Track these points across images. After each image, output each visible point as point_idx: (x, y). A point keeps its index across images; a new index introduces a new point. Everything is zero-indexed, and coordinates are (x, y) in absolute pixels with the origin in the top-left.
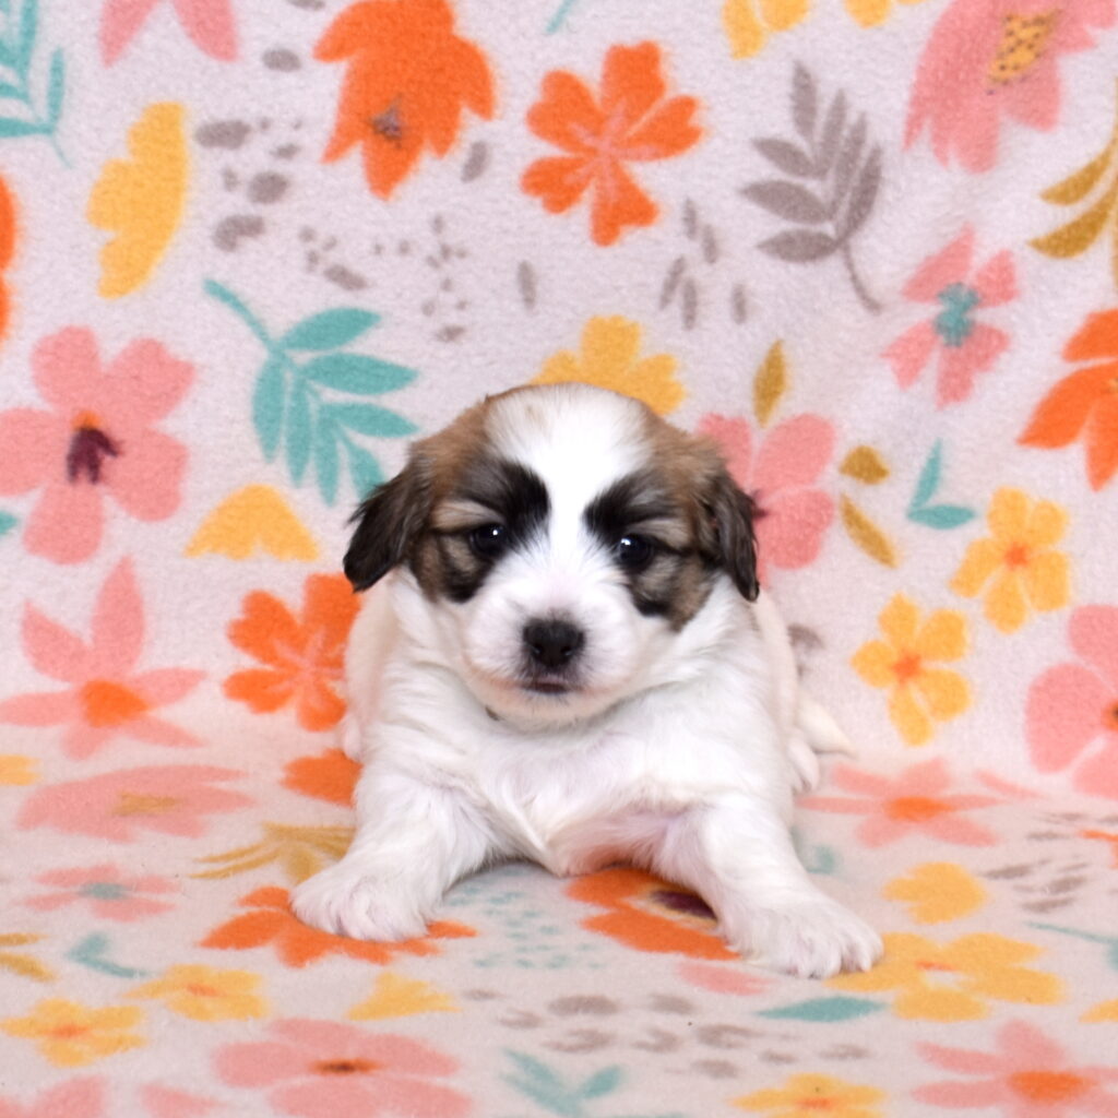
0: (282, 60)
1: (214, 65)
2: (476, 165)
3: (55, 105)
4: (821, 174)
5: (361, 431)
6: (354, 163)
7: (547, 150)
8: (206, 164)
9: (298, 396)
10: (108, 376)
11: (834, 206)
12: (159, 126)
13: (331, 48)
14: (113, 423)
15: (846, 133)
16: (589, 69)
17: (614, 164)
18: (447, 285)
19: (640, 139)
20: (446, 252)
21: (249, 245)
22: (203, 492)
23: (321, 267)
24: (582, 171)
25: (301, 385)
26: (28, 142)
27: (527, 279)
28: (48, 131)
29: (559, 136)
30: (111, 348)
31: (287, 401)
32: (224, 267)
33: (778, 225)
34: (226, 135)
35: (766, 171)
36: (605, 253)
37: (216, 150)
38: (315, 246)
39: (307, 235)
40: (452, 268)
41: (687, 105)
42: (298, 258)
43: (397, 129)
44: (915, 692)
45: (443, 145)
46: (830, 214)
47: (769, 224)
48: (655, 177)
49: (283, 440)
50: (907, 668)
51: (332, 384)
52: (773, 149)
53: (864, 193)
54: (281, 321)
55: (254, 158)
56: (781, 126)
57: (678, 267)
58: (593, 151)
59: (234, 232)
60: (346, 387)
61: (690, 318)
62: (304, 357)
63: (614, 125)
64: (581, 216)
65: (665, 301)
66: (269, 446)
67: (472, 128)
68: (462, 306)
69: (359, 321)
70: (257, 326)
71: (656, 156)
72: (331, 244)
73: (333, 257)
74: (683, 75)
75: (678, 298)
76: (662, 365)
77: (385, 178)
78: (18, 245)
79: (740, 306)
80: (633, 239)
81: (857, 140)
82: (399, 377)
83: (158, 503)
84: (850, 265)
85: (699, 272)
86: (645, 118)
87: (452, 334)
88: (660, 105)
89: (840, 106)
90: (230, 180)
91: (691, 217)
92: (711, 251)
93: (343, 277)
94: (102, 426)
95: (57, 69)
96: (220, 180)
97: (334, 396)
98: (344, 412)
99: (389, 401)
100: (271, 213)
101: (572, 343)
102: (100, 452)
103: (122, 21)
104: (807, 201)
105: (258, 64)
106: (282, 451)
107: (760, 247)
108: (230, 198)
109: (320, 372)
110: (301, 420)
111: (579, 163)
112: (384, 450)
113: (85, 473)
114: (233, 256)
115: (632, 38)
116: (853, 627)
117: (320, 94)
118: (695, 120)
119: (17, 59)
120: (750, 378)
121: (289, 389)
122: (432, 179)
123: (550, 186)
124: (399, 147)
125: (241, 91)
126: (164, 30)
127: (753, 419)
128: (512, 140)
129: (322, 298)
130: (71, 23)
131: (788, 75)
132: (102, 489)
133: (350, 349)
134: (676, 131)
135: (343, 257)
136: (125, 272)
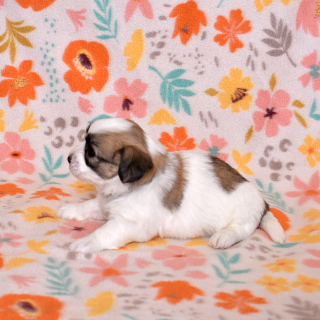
0: (162, 18)
1: (148, 20)
2: (204, 36)
3: (116, 31)
4: (278, 37)
5: (183, 95)
6: (178, 38)
7: (219, 32)
8: (147, 42)
9: (170, 89)
10: (130, 88)
11: (282, 44)
12: (137, 35)
13: (172, 15)
14: (131, 97)
15: (283, 28)
16: (227, 15)
17: (233, 35)
18: (199, 63)
19: (239, 29)
20: (199, 55)
21: (157, 57)
22: (150, 112)
23: (173, 60)
24: (227, 37)
25: (170, 86)
26: (110, 40)
27: (216, 60)
28: (115, 37)
29: (222, 30)
30: (130, 81)
31: (167, 90)
32: (152, 62)
33: (271, 49)
34: (151, 35)
35: (266, 36)
36: (233, 54)
37: (150, 38)
38: (171, 56)
39: (169, 54)
40: (201, 59)
41: (248, 22)
42: (168, 59)
43: (187, 30)
44: (313, 156)
45: (196, 33)
46: (282, 46)
47: (268, 48)
48: (243, 37)
49: (167, 98)
50: (311, 151)
51: (176, 85)
52: (267, 31)
53: (289, 41)
54: (165, 73)
55: (158, 39)
56: (270, 27)
57: (249, 58)
58: (228, 32)
59: (154, 55)
60: (180, 86)
61: (253, 68)
62: (170, 80)
63: (233, 26)
64: (227, 46)
65: (247, 65)
66: (164, 100)
67: (203, 29)
68: (203, 67)
69: (181, 72)
70: (159, 74)
71: (243, 33)
72: (175, 55)
73: (175, 58)
74: (247, 16)
75: (250, 64)
76: (248, 79)
77: (185, 41)
78: (110, 61)
79: (264, 67)
80: (239, 51)
81: (286, 30)
82: (191, 83)
83: (141, 114)
84: (288, 55)
85: (254, 58)
86: (240, 24)
87: (201, 73)
88: (242, 22)
89: (281, 22)
90: (153, 44)
91: (251, 46)
92: (256, 54)
93: (178, 63)
94: (129, 98)
95: (116, 24)
96: (150, 44)
97: (177, 88)
98: (180, 91)
99: (189, 88)
100: (161, 50)
101: (228, 74)
102: (129, 104)
103: (129, 13)
104: (276, 43)
105: (158, 19)
106: (167, 101)
107: (267, 53)
108: (153, 48)
109: (174, 83)
110: (170, 93)
111: (226, 35)
112: (189, 99)
113: (126, 108)
114: (154, 60)
115: (235, 8)
116: (298, 141)
117: (170, 24)
118: (250, 25)
119: (108, 22)
120: (268, 82)
121: (167, 87)
122: (195, 40)
123: (220, 40)
124: (187, 34)
125: (154, 25)
126: (138, 14)
127: (270, 90)
128: (211, 30)
129: (173, 67)
130: (118, 14)
131: (269, 15)
132: (130, 111)
133: (179, 78)
134: (246, 28)
135: (177, 58)
136: (132, 65)
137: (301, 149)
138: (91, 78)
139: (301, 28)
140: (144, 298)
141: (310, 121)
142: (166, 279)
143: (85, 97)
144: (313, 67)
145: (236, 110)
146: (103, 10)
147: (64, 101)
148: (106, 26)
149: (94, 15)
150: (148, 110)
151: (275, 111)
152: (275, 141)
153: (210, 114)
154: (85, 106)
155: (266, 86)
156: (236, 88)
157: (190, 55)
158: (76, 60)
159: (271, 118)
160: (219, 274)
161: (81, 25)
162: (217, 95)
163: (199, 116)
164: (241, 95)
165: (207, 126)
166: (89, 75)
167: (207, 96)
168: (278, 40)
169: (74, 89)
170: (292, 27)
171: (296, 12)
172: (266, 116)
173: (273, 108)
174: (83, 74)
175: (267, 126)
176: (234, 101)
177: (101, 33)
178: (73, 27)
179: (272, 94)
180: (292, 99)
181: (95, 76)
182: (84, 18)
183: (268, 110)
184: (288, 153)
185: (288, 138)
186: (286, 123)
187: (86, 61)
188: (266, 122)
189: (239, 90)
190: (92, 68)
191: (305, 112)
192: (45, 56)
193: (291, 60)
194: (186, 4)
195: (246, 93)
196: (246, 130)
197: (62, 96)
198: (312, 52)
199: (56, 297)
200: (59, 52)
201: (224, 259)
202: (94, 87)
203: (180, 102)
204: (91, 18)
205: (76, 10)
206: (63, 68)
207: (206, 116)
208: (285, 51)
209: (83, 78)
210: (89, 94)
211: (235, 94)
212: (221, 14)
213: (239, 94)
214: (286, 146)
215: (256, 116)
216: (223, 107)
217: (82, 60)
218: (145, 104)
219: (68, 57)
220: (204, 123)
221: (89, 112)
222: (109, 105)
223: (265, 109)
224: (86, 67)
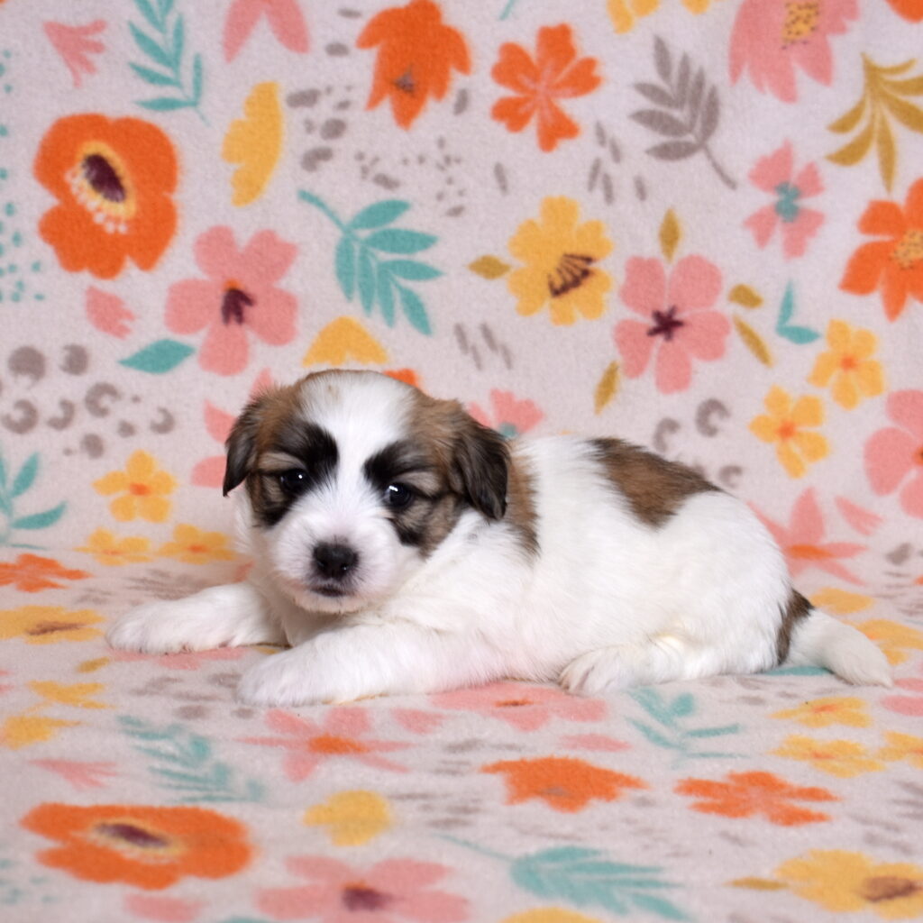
0: (337, 50)
1: (295, 56)
2: (462, 104)
3: (198, 87)
4: (678, 104)
5: (406, 277)
6: (386, 109)
7: (506, 92)
8: (293, 119)
9: (364, 258)
10: (242, 256)
11: (692, 125)
12: (262, 98)
13: (367, 40)
14: (248, 284)
15: (692, 78)
16: (528, 41)
17: (549, 101)
18: (450, 181)
19: (565, 84)
20: (448, 160)
21: (323, 165)
22: (308, 328)
23: (371, 175)
24: (529, 105)
25: (364, 251)
26: (182, 112)
27: (500, 173)
28: (194, 104)
29: (516, 84)
30: (244, 237)
31: (356, 262)
32: (308, 180)
33: (658, 139)
34: (306, 98)
35: (644, 103)
36: (548, 156)
37: (299, 109)
38: (366, 162)
39: (360, 156)
40: (454, 170)
41: (590, 64)
42: (356, 172)
43: (411, 85)
44: (794, 446)
45: (440, 92)
46: (690, 129)
47: (650, 138)
48: (575, 107)
49: (357, 286)
50: (786, 431)
51: (383, 249)
52: (645, 89)
53: (710, 115)
54: (348, 213)
55: (324, 111)
56: (652, 76)
57: (596, 168)
58: (534, 92)
59: (315, 159)
60: (393, 250)
61: (609, 196)
62: (364, 233)
63: (547, 72)
64: (531, 130)
65: (591, 186)
66: (348, 292)
67: (458, 80)
68: (461, 193)
69: (397, 208)
70: (332, 215)
71: (576, 94)
72: (376, 160)
73: (379, 169)
74: (587, 44)
76: (596, 228)
77: (405, 116)
78: (180, 177)
79: (641, 191)
80: (565, 147)
81: (700, 83)
82: (426, 241)
83: (279, 335)
84: (709, 156)
85: (610, 168)
86: (566, 71)
88: (573, 63)
89: (685, 62)
90: (309, 126)
91: (601, 134)
92: (617, 154)
93: (385, 181)
94: (241, 287)
95: (198, 67)
96: (302, 127)
97: (385, 256)
98: (394, 265)
99: (421, 257)
100: (334, 144)
101: (535, 213)
102: (242, 304)
103: (236, 33)
104: (673, 121)
105: (323, 54)
106: (357, 294)
107: (648, 152)
108: (310, 137)
109: (375, 242)
110: (366, 273)
111: (526, 100)
112: (421, 288)
113: (233, 318)
114: (314, 174)
115: (553, 20)
116: (748, 405)
117: (361, 68)
118: (597, 72)
119: (173, 61)
120: (656, 233)
121: (357, 254)
122: (435, 115)
123: (510, 114)
124: (413, 96)
125: (313, 70)
126: (263, 38)
127: (662, 257)
128: (483, 87)
129: (373, 195)
130: (205, 37)
131: (651, 43)
132: (245, 326)
133: (393, 226)
134: (585, 79)
135: (384, 168)
136: (248, 188)
137: (758, 426)
138: (122, 229)
139: (745, 77)
140: (475, 801)
141: (778, 346)
142: (512, 756)
143: (106, 286)
144: (782, 188)
145: (564, 318)
146: (159, 25)
147: (39, 297)
148: (166, 72)
149: (132, 41)
150: (300, 323)
151: (678, 317)
152: (682, 406)
153: (487, 332)
154: (109, 315)
155: (651, 248)
156: (560, 254)
157: (421, 160)
158: (74, 176)
159: (669, 337)
160: (658, 740)
161: (90, 67)
162: (507, 275)
163: (455, 339)
164: (578, 273)
165: (479, 366)
166: (117, 220)
167: (477, 280)
168: (679, 115)
169: (73, 259)
170: (718, 75)
171: (727, 32)
172: (654, 332)
173: (673, 310)
174: (99, 219)
175: (660, 359)
176: (557, 292)
177: (152, 92)
178: (65, 74)
179: (668, 269)
180: (729, 283)
181: (135, 223)
182: (98, 48)
183: (658, 315)
184: (720, 439)
185: (719, 396)
186: (714, 351)
187: (105, 178)
188: (655, 351)
189: (571, 259)
190: (124, 197)
191: (763, 320)
193: (719, 170)
194: (407, 9)
195: (592, 267)
196: (598, 375)
197: (35, 282)
198: (778, 144)
199: (205, 806)
200: (22, 153)
201: (655, 706)
202: (132, 256)
203: (397, 296)
204: (121, 46)
205: (74, 25)
206: (37, 200)
207: (475, 337)
208: (701, 145)
209: (97, 231)
210: (120, 277)
211: (559, 272)
212: (511, 39)
213: (571, 273)
214: (714, 419)
215: (624, 334)
216: (526, 310)
217: (94, 174)
218: (289, 303)
219: (50, 167)
220: (469, 357)
221: (121, 332)
222: (181, 304)
223: (650, 313)
224: (106, 197)
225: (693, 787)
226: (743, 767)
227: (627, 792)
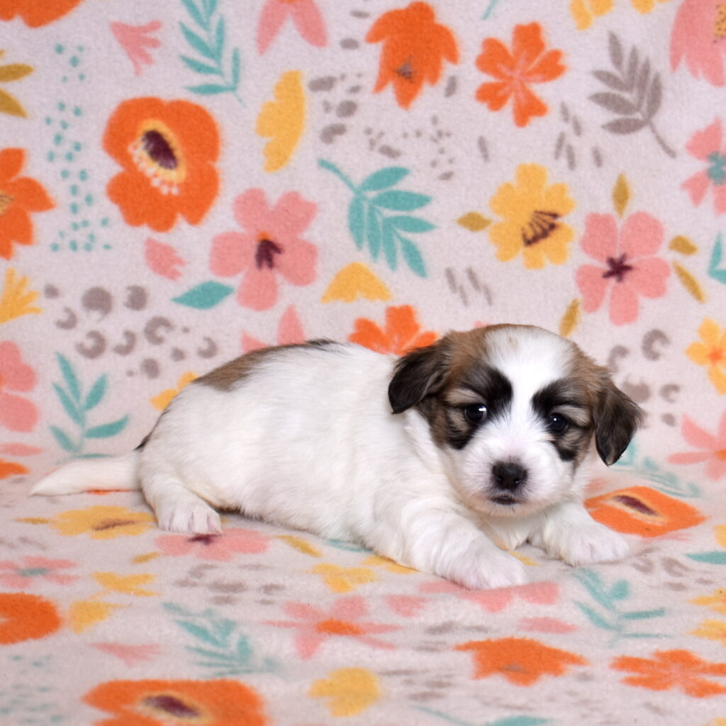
0: (349, 44)
1: (315, 49)
2: (452, 88)
3: (236, 75)
4: (628, 88)
5: (405, 230)
6: (389, 93)
7: (488, 79)
8: (314, 100)
9: (371, 215)
10: (272, 212)
11: (640, 105)
12: (289, 84)
13: (374, 37)
14: (277, 236)
15: (640, 67)
16: (506, 37)
17: (522, 85)
18: (442, 151)
19: (536, 71)
20: (440, 134)
21: (338, 138)
22: (326, 271)
23: (377, 147)
24: (506, 89)
25: (372, 209)
26: (224, 95)
27: (482, 144)
28: (233, 89)
29: (495, 72)
30: (273, 197)
31: (365, 217)
32: (326, 151)
33: (613, 116)
34: (324, 84)
35: (601, 87)
36: (522, 131)
37: (319, 93)
38: (373, 136)
39: (369, 131)
40: (445, 142)
41: (556, 55)
42: (364, 144)
43: (410, 73)
44: (722, 368)
45: (434, 79)
46: (638, 109)
47: (605, 116)
48: (544, 90)
49: (365, 237)
50: (715, 356)
51: (387, 206)
52: (601, 76)
53: (654, 96)
54: (358, 178)
55: (339, 94)
56: (607, 65)
57: (561, 141)
58: (511, 78)
59: (331, 134)
60: (396, 208)
61: (572, 164)
62: (372, 194)
63: (521, 62)
64: (508, 109)
65: (557, 155)
66: (359, 243)
67: (448, 69)
68: (451, 161)
69: (399, 173)
70: (346, 179)
71: (544, 80)
72: (381, 134)
73: (384, 142)
74: (554, 39)
75: (564, 152)
76: (561, 189)
77: (405, 99)
78: (221, 148)
79: (598, 159)
80: (536, 122)
81: (646, 71)
82: (422, 201)
83: (303, 277)
84: (654, 131)
85: (573, 140)
86: (537, 60)
87: (447, 176)
88: (543, 54)
89: (634, 53)
90: (327, 107)
91: (565, 112)
92: (578, 129)
93: (389, 152)
94: (271, 238)
95: (236, 59)
96: (321, 108)
97: (389, 213)
98: (396, 220)
99: (418, 213)
100: (349, 121)
101: (511, 178)
102: (272, 252)
103: (267, 31)
104: (623, 100)
105: (338, 46)
106: (366, 244)
107: (603, 127)
108: (328, 115)
109: (380, 201)
110: (373, 227)
111: (504, 85)
112: (417, 239)
113: (265, 263)
114: (331, 146)
115: (525, 20)
116: (685, 333)
117: (369, 59)
118: (562, 62)
119: (215, 54)
120: (610, 194)
121: (366, 210)
122: (429, 97)
123: (491, 97)
124: (411, 82)
125: (331, 61)
126: (289, 34)
127: (614, 213)
128: (470, 75)
129: (379, 162)
130: (241, 34)
131: (606, 38)
132: (275, 271)
133: (395, 188)
134: (552, 67)
135: (388, 140)
136: (277, 157)
137: (693, 352)
138: (175, 191)
139: (683, 66)
140: (448, 676)
141: (709, 285)
142: (480, 637)
143: (162, 238)
144: (713, 157)
145: (534, 264)
146: (204, 25)
147: (107, 247)
148: (210, 63)
149: (182, 37)
150: (320, 267)
151: (627, 263)
152: (631, 336)
153: (471, 275)
154: (163, 262)
155: (606, 206)
156: (532, 211)
157: (418, 134)
158: (135, 148)
159: (620, 279)
160: (600, 623)
161: (148, 59)
162: (488, 228)
163: (446, 281)
164: (546, 226)
165: (466, 303)
166: (170, 184)
167: (464, 232)
168: (629, 96)
169: (134, 216)
170: (661, 65)
171: (668, 29)
172: (608, 275)
173: (624, 257)
174: (155, 183)
175: (613, 297)
176: (529, 242)
177: (198, 79)
178: (128, 65)
179: (620, 224)
180: (669, 234)
181: (185, 186)
182: (155, 43)
183: (611, 261)
184: (661, 362)
185: (661, 327)
186: (657, 290)
187: (160, 149)
188: (609, 290)
189: (541, 216)
190: (176, 165)
191: (697, 265)
192: (58, 139)
193: (661, 142)
194: (407, 10)
195: (558, 221)
196: (563, 310)
197: (104, 235)
198: (710, 121)
200: (93, 129)
201: (598, 590)
202: (183, 213)
203: (399, 246)
204: (175, 43)
205: (135, 24)
206: (105, 168)
207: (462, 279)
208: (647, 122)
209: (154, 192)
210: (173, 230)
211: (531, 225)
212: (492, 35)
213: (541, 226)
214: (657, 346)
215: (584, 276)
216: (504, 257)
217: (151, 146)
218: (311, 251)
219: (116, 140)
220: (457, 295)
221: (173, 275)
222: (222, 252)
223: (605, 259)
224: (161, 165)
225: (626, 663)
226: (666, 646)
227: (573, 669)
